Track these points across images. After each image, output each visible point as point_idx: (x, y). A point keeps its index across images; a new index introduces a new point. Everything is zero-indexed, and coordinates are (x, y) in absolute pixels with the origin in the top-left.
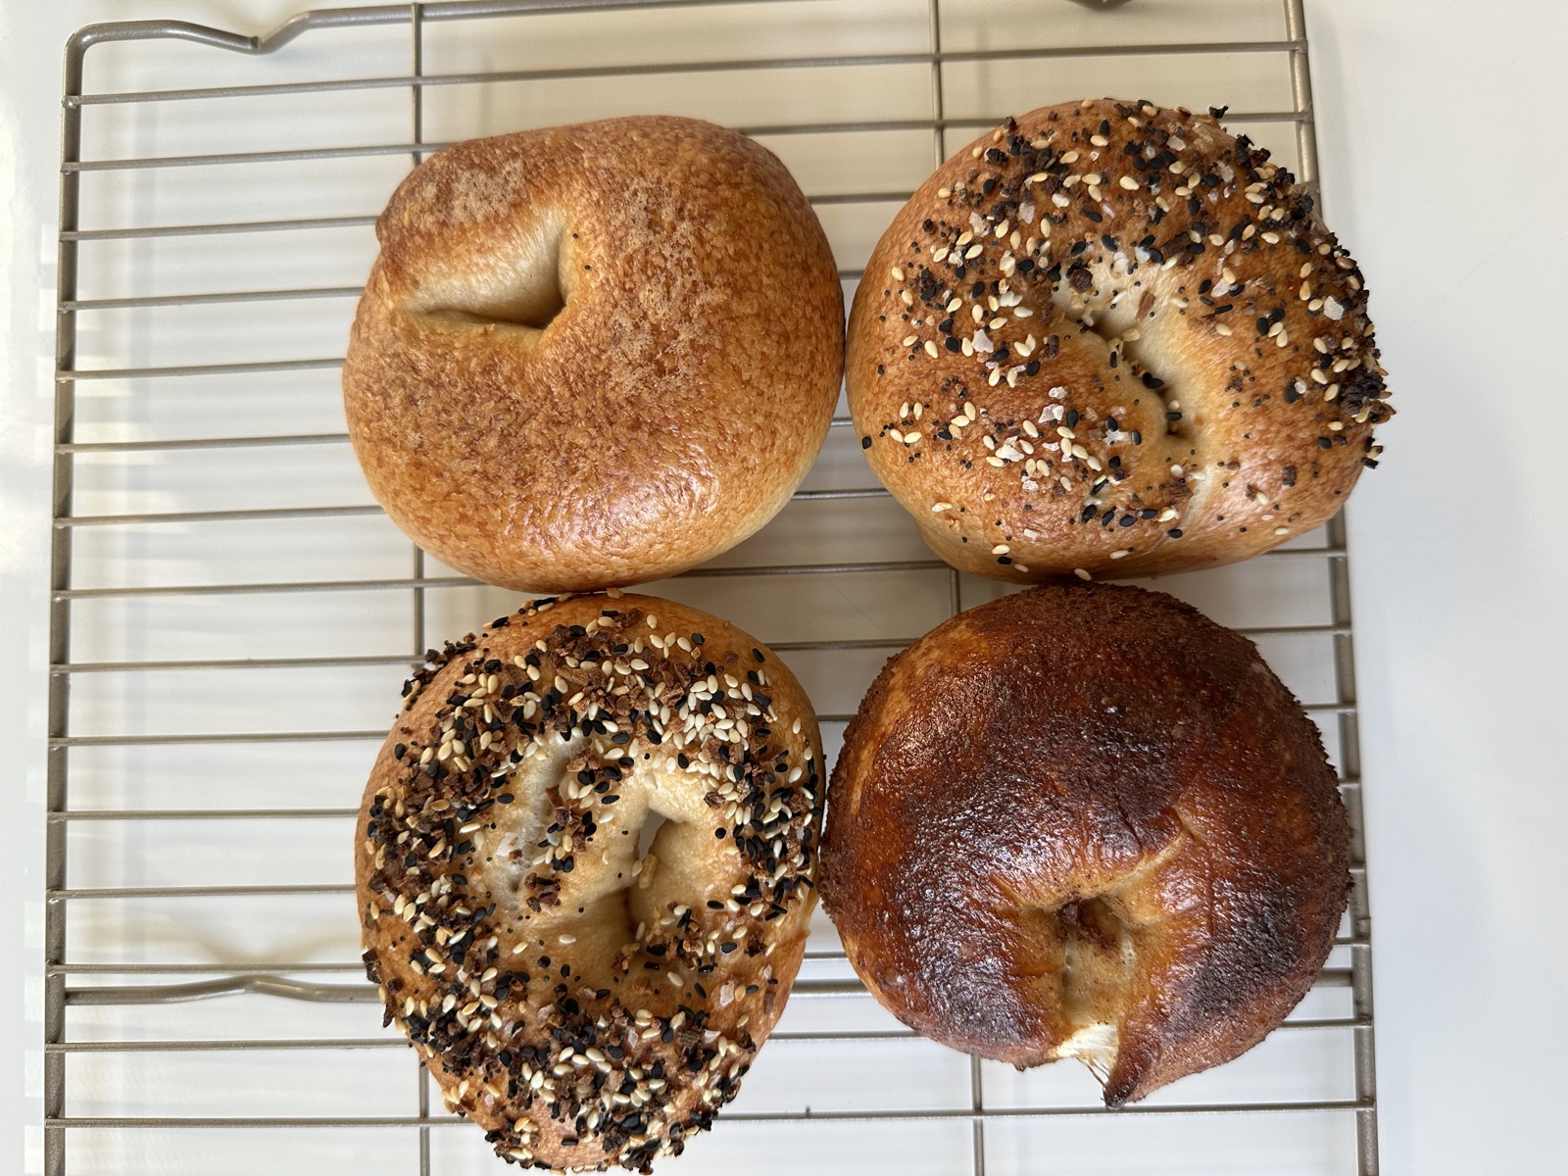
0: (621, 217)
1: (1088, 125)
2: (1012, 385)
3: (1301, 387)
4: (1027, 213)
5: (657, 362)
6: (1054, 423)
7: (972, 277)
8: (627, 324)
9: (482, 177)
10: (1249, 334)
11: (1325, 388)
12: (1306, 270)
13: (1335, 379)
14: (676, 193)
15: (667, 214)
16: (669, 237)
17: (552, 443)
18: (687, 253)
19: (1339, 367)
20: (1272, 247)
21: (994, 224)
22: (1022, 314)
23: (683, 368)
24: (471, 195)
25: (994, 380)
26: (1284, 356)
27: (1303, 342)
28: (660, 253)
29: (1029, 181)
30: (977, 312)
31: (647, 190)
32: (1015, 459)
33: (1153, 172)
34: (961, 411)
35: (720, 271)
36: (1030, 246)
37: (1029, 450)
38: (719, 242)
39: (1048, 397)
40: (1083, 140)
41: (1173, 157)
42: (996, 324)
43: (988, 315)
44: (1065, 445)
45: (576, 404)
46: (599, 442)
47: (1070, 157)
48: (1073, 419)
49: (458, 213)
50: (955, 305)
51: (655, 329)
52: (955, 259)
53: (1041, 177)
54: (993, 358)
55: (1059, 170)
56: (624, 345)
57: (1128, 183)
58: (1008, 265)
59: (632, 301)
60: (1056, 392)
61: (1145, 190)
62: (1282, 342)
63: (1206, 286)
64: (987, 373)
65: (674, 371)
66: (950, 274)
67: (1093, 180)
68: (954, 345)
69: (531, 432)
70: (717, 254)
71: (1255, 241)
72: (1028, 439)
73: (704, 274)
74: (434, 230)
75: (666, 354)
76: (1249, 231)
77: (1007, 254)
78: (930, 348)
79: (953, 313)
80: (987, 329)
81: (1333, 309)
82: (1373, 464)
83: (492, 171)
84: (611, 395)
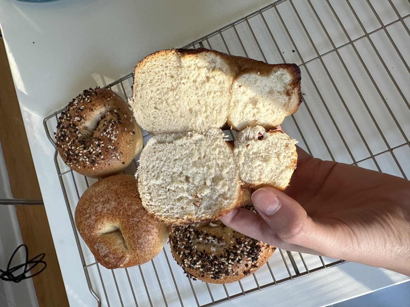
0: (92, 222)
1: (61, 149)
2: (103, 142)
3: (89, 101)
4: (77, 152)
5: (108, 201)
6: (107, 133)
7: (89, 156)
8: (105, 210)
9: (100, 251)
10: (84, 111)
11: (88, 98)
12: (72, 108)
13: (86, 97)
14: (84, 216)
15: (88, 215)
16: (90, 212)
17: (129, 209)
18: (91, 208)
19: (84, 97)
20: (70, 114)
21: (80, 156)
22: (92, 146)
23: (107, 196)
24: (103, 251)
25: (103, 145)
26: (85, 105)
27: (82, 104)
28: (93, 212)
29: (72, 154)
30: (94, 152)
31: (86, 221)
32: (114, 136)
33: (64, 136)
34: (110, 148)
35: (91, 201)
36: (81, 149)
37: (112, 135)
38: (87, 205)
39: (103, 136)
40: (64, 149)
41: (62, 135)
42: (94, 148)
43: (94, 150)
44: (109, 130)
45: (121, 209)
46: (125, 202)
47: (66, 149)
48: (105, 130)
49: (107, 251)
50: (94, 156)
51: (103, 205)
52: (87, 160)
53: (71, 152)
54: (100, 147)
55: (69, 150)
56: (108, 208)
57: (67, 139)
58: (85, 151)
59: (102, 211)
60: (102, 135)
61: (67, 136)
62: (83, 107)
63: (79, 121)
64: (103, 146)
65: (108, 197)
66: (90, 159)
67: (68, 144)
68: (100, 153)
69: (130, 213)
70: (89, 204)
71: (70, 117)
72: (110, 136)
73: (92, 203)
74: (112, 254)
75: (106, 201)
76: (68, 118)
77: (84, 152)
78: (102, 157)
79: (96, 156)
80: (96, 149)
81: (76, 102)
82: (99, 87)
83: (98, 250)
84: (117, 204)
